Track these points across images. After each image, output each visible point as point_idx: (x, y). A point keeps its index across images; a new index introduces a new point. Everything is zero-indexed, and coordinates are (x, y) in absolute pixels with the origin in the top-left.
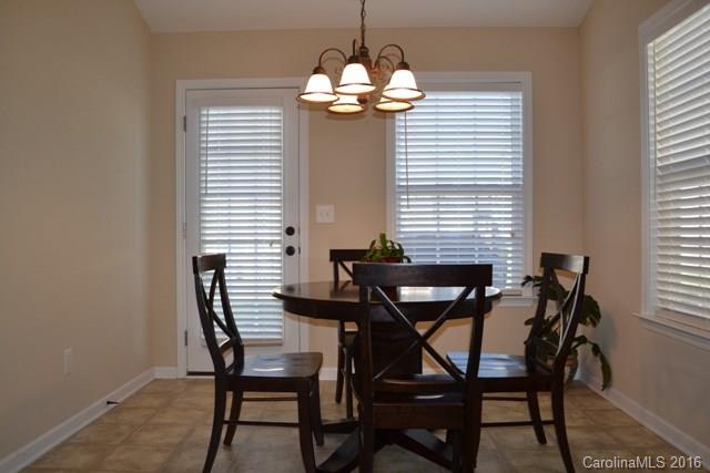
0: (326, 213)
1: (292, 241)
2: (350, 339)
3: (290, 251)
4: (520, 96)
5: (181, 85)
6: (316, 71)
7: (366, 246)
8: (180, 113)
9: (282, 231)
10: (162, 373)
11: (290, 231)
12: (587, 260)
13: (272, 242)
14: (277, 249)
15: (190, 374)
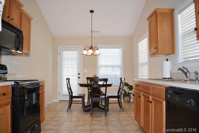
0: (86, 71)
1: (79, 76)
2: (90, 93)
3: (79, 78)
4: (121, 49)
5: (59, 47)
6: (85, 50)
7: (92, 77)
8: (59, 52)
9: (78, 74)
10: (55, 101)
11: (79, 74)
12: (124, 78)
13: (76, 76)
14: (77, 77)
15: (60, 101)
